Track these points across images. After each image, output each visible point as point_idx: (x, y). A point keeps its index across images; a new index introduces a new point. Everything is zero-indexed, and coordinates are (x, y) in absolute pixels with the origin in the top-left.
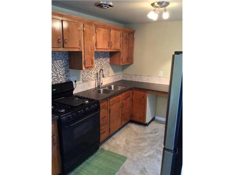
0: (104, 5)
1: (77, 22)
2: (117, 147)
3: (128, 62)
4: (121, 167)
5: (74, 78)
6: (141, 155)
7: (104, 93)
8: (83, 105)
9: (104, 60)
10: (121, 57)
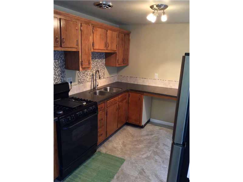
0: (104, 5)
1: (75, 21)
2: (114, 149)
3: (123, 64)
4: (120, 169)
5: (69, 78)
6: (139, 157)
7: (100, 95)
8: (81, 106)
9: (100, 61)
10: (117, 59)
